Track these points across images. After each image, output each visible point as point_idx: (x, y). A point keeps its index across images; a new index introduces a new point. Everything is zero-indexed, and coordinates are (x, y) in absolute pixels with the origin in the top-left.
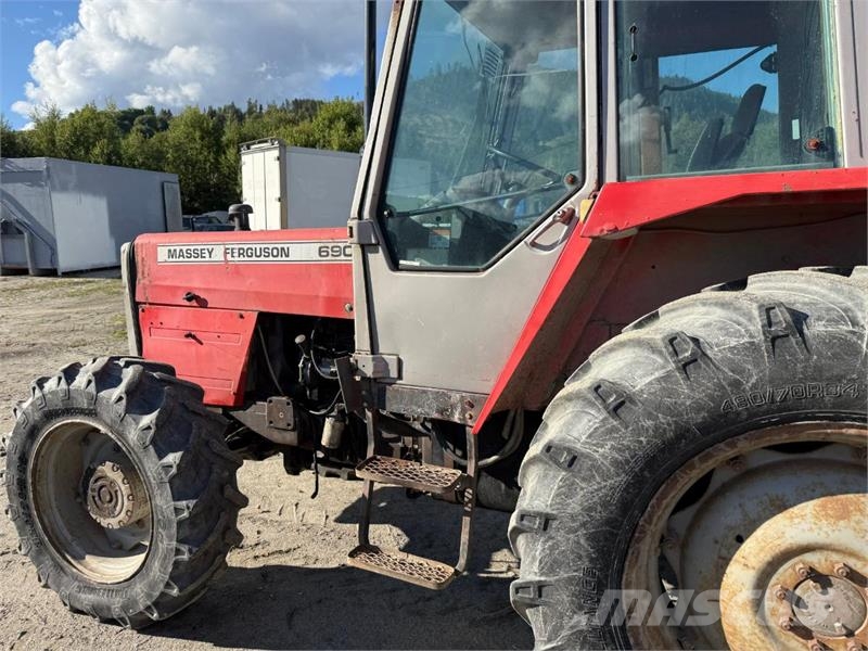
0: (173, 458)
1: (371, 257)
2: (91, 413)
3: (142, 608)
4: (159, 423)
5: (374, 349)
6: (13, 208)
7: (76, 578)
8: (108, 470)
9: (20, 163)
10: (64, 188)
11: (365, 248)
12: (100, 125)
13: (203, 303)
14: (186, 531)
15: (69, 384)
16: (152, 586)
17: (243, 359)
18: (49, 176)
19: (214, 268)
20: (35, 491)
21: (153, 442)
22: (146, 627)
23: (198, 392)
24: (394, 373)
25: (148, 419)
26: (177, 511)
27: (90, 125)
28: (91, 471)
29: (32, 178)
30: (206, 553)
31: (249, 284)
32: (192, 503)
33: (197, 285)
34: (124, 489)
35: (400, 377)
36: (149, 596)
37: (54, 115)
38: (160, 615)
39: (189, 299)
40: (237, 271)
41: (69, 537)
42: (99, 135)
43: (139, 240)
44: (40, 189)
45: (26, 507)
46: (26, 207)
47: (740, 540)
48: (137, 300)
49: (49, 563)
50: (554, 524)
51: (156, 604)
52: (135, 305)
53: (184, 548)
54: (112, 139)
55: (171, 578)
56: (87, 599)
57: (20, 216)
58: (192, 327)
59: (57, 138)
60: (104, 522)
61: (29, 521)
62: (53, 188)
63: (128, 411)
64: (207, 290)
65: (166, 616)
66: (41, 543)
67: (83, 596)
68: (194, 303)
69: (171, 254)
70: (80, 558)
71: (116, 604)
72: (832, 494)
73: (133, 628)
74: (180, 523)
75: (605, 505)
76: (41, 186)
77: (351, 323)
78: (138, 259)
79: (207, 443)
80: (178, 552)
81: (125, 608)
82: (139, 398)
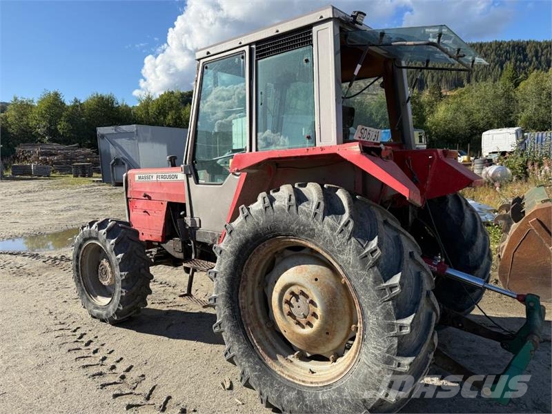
0: (120, 256)
1: (189, 179)
2: (96, 239)
3: (111, 314)
4: (116, 243)
5: (192, 216)
6: (120, 152)
7: (93, 304)
8: (104, 262)
9: (124, 128)
10: (145, 140)
11: (188, 176)
12: (171, 103)
13: (150, 198)
14: (125, 284)
15: (99, 230)
16: (114, 306)
17: (163, 222)
18: (137, 135)
19: (153, 184)
20: (81, 270)
21: (114, 249)
22: (115, 323)
23: (137, 233)
24: (198, 226)
25: (113, 241)
26: (121, 276)
27: (166, 103)
28: (99, 263)
29: (130, 135)
30: (133, 294)
31: (165, 190)
32: (126, 273)
33: (148, 190)
34: (109, 269)
35: (200, 227)
36: (114, 309)
37: (149, 98)
38: (118, 318)
39: (145, 196)
40: (160, 185)
41: (92, 288)
42: (171, 108)
43: (129, 172)
44: (133, 141)
45: (78, 276)
46: (127, 150)
47: (276, 282)
48: (128, 196)
49: (85, 298)
50: (217, 275)
51: (116, 313)
52: (128, 199)
53: (124, 291)
54: (178, 110)
55: (120, 302)
56: (96, 311)
57: (123, 155)
58: (146, 208)
59: (150, 111)
60: (104, 283)
61: (79, 282)
62: (139, 141)
63: (107, 238)
64: (152, 193)
65: (120, 319)
66: (83, 290)
67: (94, 310)
68: (147, 198)
69: (140, 178)
70: (95, 296)
71: (104, 313)
72: (300, 265)
73: (110, 323)
74: (122, 281)
75: (230, 267)
76: (134, 140)
77: (185, 204)
78: (129, 180)
79: (135, 252)
80: (122, 292)
81: (107, 315)
82: (111, 233)
